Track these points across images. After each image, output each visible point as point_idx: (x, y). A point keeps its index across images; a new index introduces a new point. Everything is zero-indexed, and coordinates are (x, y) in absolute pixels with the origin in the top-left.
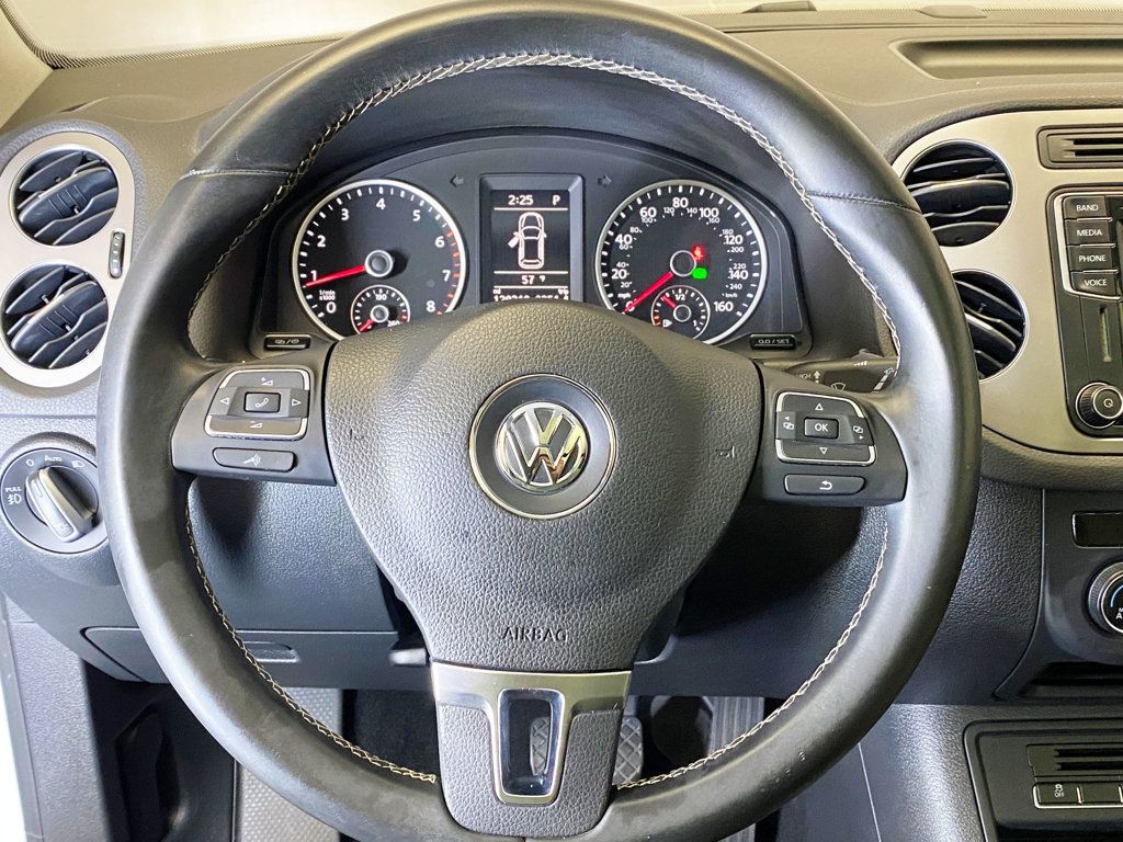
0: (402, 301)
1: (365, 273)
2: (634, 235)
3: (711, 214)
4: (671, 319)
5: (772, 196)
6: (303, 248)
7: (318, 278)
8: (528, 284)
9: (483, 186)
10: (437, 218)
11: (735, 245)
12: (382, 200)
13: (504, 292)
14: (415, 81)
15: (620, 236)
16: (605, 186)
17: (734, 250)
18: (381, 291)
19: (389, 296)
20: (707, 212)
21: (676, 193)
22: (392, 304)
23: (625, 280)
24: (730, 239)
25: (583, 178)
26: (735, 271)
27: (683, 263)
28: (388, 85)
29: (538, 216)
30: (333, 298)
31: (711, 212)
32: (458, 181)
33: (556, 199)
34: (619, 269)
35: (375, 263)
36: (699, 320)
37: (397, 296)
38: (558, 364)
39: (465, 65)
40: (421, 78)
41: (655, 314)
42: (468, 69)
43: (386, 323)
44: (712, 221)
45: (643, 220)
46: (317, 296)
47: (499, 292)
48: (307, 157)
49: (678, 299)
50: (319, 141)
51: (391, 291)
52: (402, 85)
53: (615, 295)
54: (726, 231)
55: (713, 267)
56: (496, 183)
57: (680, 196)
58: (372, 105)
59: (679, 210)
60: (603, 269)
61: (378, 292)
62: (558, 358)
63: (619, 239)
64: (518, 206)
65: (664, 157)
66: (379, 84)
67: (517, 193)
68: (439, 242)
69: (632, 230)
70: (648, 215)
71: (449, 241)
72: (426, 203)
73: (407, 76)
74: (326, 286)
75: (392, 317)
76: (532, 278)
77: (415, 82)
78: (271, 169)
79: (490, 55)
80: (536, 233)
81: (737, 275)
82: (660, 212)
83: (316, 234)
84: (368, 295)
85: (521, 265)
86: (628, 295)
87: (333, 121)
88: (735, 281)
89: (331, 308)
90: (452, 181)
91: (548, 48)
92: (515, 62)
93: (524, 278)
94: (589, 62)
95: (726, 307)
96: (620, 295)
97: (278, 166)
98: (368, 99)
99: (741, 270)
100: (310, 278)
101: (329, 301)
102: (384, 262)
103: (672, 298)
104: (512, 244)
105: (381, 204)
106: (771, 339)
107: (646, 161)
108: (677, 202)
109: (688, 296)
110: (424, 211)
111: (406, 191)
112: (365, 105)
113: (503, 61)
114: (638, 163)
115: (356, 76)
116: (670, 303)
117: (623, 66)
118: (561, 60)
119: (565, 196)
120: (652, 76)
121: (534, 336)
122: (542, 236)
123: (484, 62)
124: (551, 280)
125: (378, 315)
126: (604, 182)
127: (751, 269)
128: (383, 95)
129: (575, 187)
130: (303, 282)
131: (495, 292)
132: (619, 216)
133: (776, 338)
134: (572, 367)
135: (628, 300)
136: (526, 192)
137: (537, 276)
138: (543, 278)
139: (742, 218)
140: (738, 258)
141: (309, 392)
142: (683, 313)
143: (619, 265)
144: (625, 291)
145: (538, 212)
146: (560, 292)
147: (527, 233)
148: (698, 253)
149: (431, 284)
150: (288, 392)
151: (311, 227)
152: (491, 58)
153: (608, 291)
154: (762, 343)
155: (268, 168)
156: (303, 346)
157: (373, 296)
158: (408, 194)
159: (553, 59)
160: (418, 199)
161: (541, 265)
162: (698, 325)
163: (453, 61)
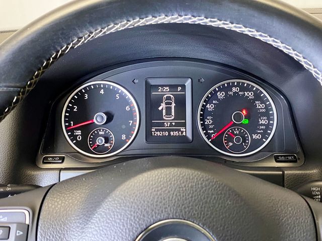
0: (111, 135)
1: (94, 123)
2: (214, 104)
3: (250, 95)
4: (233, 142)
5: (279, 87)
6: (66, 112)
7: (73, 125)
8: (167, 126)
9: (147, 83)
10: (127, 97)
11: (261, 108)
12: (102, 90)
13: (157, 130)
14: (98, 32)
15: (209, 105)
16: (201, 82)
17: (261, 110)
18: (101, 130)
19: (105, 132)
20: (248, 94)
21: (233, 85)
22: (106, 136)
23: (211, 125)
24: (259, 106)
25: (192, 79)
26: (261, 120)
27: (238, 117)
28: (81, 35)
29: (172, 96)
30: (80, 134)
31: (250, 94)
32: (136, 81)
33: (179, 88)
34: (208, 119)
35: (99, 119)
36: (245, 142)
37: (109, 132)
38: (185, 212)
39: (127, 23)
40: (101, 31)
41: (225, 140)
42: (129, 26)
43: (104, 144)
44: (250, 97)
45: (219, 98)
46: (73, 133)
47: (154, 130)
48: (32, 79)
49: (235, 133)
50: (39, 69)
51: (106, 131)
52: (89, 36)
53: (207, 131)
54: (257, 102)
55: (251, 119)
56: (153, 82)
57: (236, 86)
58: (72, 48)
59: (235, 93)
60: (201, 120)
61: (100, 131)
62: (185, 208)
63: (208, 106)
64: (162, 92)
65: (228, 69)
66: (76, 35)
67: (162, 86)
68: (128, 108)
69: (214, 102)
70: (221, 95)
71: (132, 107)
72: (122, 91)
73: (93, 30)
74: (77, 129)
75: (106, 142)
76: (169, 123)
77: (98, 34)
78: (9, 87)
79: (142, 17)
80: (171, 104)
81: (263, 122)
82: (226, 94)
83: (73, 105)
84: (96, 132)
85: (164, 118)
86: (212, 131)
87: (47, 58)
88: (262, 125)
89: (79, 138)
90: (133, 81)
91: (177, 11)
92: (158, 21)
93: (165, 124)
94: (202, 20)
95: (258, 137)
96: (209, 131)
97: (13, 85)
98: (69, 44)
99: (264, 120)
100: (70, 125)
101: (78, 135)
102: (102, 118)
103: (233, 132)
104: (160, 108)
105: (102, 92)
106: (285, 156)
107: (220, 71)
108: (234, 89)
109: (240, 132)
110: (121, 95)
111: (113, 86)
112: (67, 48)
113: (151, 20)
114: (216, 72)
115: (60, 30)
116: (232, 135)
117: (222, 22)
118: (185, 19)
119: (184, 87)
120: (240, 28)
121: (169, 192)
122: (173, 105)
123: (139, 21)
124: (177, 125)
125: (100, 141)
126: (201, 81)
127: (269, 119)
128: (79, 41)
129: (188, 83)
130: (66, 127)
131: (152, 130)
132: (208, 96)
133: (287, 156)
134: (194, 214)
135: (212, 133)
136: (166, 86)
137: (171, 123)
138: (174, 124)
139: (265, 96)
140: (263, 114)
141: (28, 226)
142: (238, 140)
143: (208, 118)
144: (211, 129)
145: (171, 94)
146: (182, 130)
147: (166, 104)
148: (244, 112)
149: (124, 127)
150: (15, 225)
151: (70, 102)
152: (143, 19)
153: (203, 130)
154: (280, 158)
155: (5, 87)
156: (61, 161)
157: (98, 133)
158: (114, 87)
159: (180, 18)
160: (118, 89)
161: (173, 118)
162: (245, 145)
163: (120, 21)
